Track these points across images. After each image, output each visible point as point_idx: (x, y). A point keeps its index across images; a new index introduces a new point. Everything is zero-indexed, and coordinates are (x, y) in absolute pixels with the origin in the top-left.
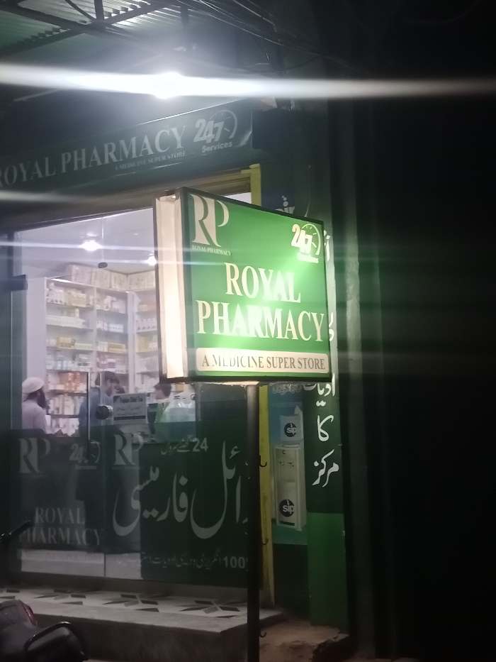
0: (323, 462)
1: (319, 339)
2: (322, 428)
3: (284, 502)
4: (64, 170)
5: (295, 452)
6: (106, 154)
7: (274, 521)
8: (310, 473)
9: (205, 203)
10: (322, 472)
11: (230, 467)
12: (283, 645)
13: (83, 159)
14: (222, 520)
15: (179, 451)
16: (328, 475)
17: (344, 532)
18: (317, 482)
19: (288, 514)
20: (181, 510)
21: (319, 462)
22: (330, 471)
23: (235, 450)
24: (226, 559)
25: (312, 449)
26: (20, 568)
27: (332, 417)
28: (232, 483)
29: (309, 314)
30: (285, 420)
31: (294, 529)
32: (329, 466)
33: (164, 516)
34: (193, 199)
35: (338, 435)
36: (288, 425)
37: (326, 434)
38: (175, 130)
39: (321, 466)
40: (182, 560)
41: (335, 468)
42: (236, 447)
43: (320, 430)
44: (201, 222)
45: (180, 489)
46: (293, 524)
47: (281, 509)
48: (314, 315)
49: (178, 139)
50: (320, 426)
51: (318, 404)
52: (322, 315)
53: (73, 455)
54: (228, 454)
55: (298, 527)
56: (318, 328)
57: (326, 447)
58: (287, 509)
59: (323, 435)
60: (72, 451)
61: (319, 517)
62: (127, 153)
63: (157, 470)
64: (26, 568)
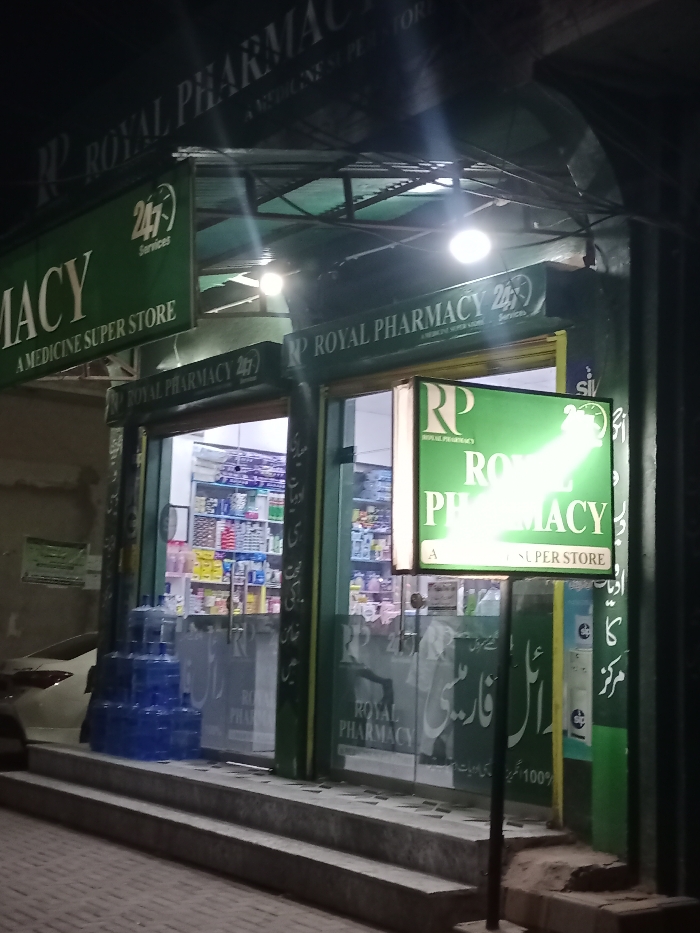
0: (610, 669)
1: (598, 531)
2: (611, 630)
3: (575, 713)
4: (377, 339)
5: (587, 656)
6: (414, 321)
7: (565, 733)
8: (598, 680)
9: (442, 391)
10: (608, 681)
11: (534, 670)
12: (544, 865)
13: (394, 326)
14: (524, 728)
15: (486, 648)
16: (615, 683)
17: (627, 750)
18: (604, 691)
19: (578, 726)
20: (487, 714)
21: (606, 669)
22: (616, 680)
23: (539, 651)
24: (526, 772)
25: (600, 656)
26: (343, 765)
27: (619, 619)
28: (535, 686)
29: (584, 505)
30: (580, 620)
31: (583, 744)
32: (616, 674)
33: (470, 720)
34: (426, 388)
35: (625, 640)
36: (582, 626)
37: (613, 637)
38: (475, 295)
39: (608, 673)
40: (485, 769)
41: (621, 677)
42: (539, 648)
43: (608, 634)
44: (436, 411)
45: (487, 690)
46: (583, 738)
47: (573, 719)
48: (592, 505)
49: (478, 305)
50: (608, 628)
51: (608, 604)
52: (605, 505)
53: (390, 645)
54: (532, 656)
55: (588, 741)
56: (597, 520)
57: (614, 652)
58: (578, 720)
59: (612, 640)
60: (389, 641)
61: (605, 731)
62: (432, 322)
63: (466, 668)
64: (349, 766)
